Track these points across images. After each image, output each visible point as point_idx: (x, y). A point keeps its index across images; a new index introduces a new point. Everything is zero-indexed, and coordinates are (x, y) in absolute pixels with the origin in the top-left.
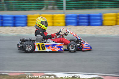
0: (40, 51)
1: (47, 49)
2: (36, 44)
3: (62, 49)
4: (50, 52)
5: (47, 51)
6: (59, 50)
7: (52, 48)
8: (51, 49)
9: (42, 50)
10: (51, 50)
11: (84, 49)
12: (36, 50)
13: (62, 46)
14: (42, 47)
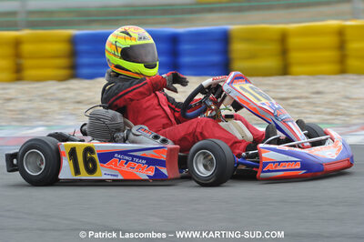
0: (78, 177)
1: (103, 173)
2: (62, 150)
3: (164, 171)
4: (115, 183)
5: (104, 181)
6: (152, 174)
7: (125, 168)
8: (121, 172)
9: (84, 175)
10: (120, 177)
11: (263, 175)
12: (62, 176)
13: (164, 157)
14: (86, 162)
